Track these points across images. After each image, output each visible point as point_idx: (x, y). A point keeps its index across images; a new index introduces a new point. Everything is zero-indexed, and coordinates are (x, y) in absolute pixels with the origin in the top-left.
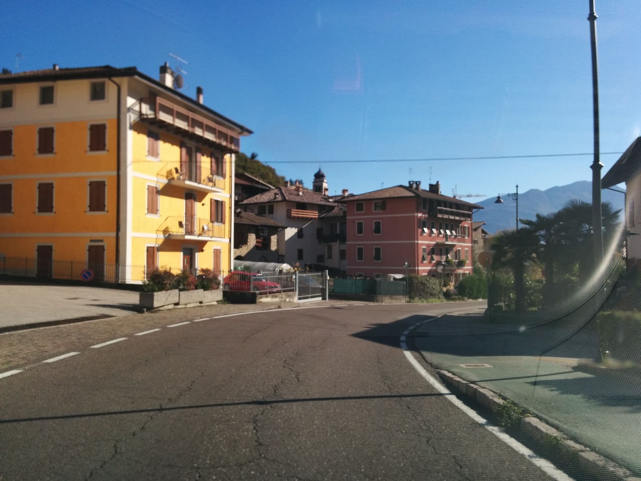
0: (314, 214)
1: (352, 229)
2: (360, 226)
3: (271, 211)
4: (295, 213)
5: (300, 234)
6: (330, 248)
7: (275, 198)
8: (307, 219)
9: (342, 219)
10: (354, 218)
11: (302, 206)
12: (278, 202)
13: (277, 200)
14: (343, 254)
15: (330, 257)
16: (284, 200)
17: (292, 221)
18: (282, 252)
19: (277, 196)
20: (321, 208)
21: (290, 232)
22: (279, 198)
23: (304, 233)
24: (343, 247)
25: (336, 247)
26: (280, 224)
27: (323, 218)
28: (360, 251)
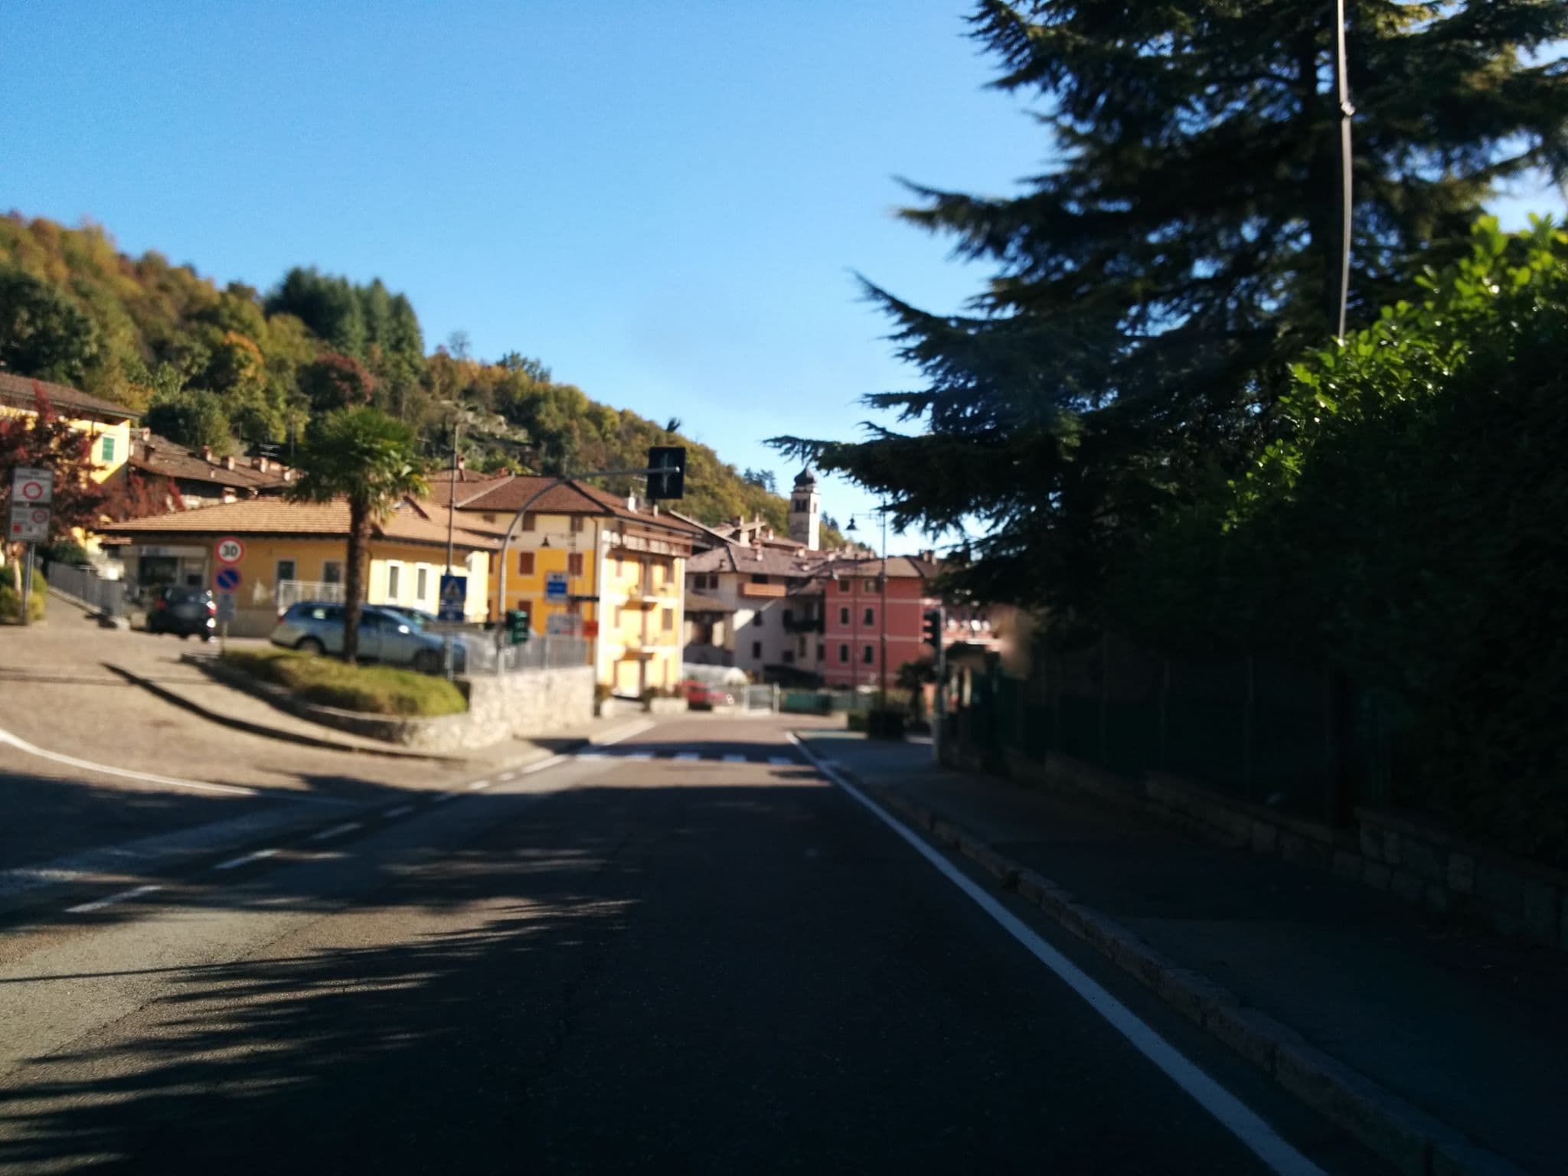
0: (779, 591)
1: (832, 617)
2: (845, 612)
3: (714, 584)
4: (751, 589)
5: (757, 620)
6: (803, 642)
7: (721, 566)
8: (766, 599)
9: (821, 598)
10: (836, 601)
11: (760, 579)
12: (725, 573)
13: (724, 569)
14: (821, 652)
15: (803, 654)
16: (734, 570)
17: (745, 600)
18: (730, 646)
19: (724, 564)
20: (789, 581)
21: (743, 617)
22: (727, 567)
23: (765, 618)
24: (821, 640)
25: (812, 639)
26: (727, 607)
27: (794, 596)
28: (844, 650)
